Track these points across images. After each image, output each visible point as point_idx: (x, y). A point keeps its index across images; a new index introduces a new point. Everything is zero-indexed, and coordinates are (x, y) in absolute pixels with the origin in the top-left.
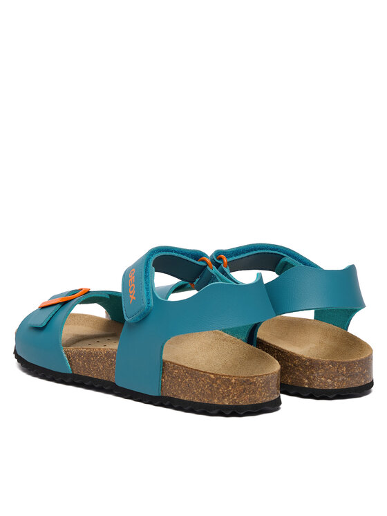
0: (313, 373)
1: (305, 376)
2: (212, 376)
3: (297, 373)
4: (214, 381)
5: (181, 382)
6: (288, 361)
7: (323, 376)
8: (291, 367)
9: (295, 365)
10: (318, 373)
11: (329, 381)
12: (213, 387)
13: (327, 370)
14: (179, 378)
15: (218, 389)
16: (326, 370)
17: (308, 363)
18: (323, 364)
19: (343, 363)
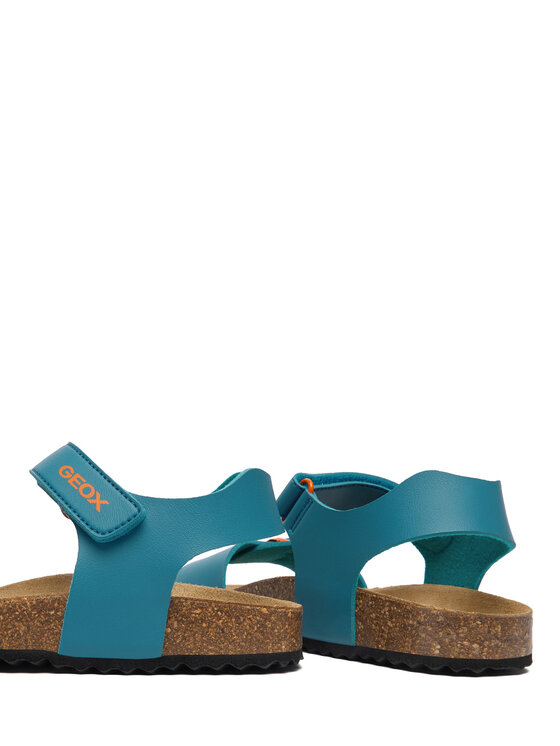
0: (449, 634)
1: (436, 639)
2: (264, 610)
3: (423, 636)
4: (266, 618)
5: (208, 627)
6: (408, 618)
7: (465, 638)
8: (412, 626)
9: (419, 623)
10: (458, 634)
11: (475, 646)
12: (266, 626)
13: (473, 628)
14: (203, 621)
15: (273, 629)
16: (470, 630)
17: (441, 619)
18: (466, 619)
19: (497, 619)
